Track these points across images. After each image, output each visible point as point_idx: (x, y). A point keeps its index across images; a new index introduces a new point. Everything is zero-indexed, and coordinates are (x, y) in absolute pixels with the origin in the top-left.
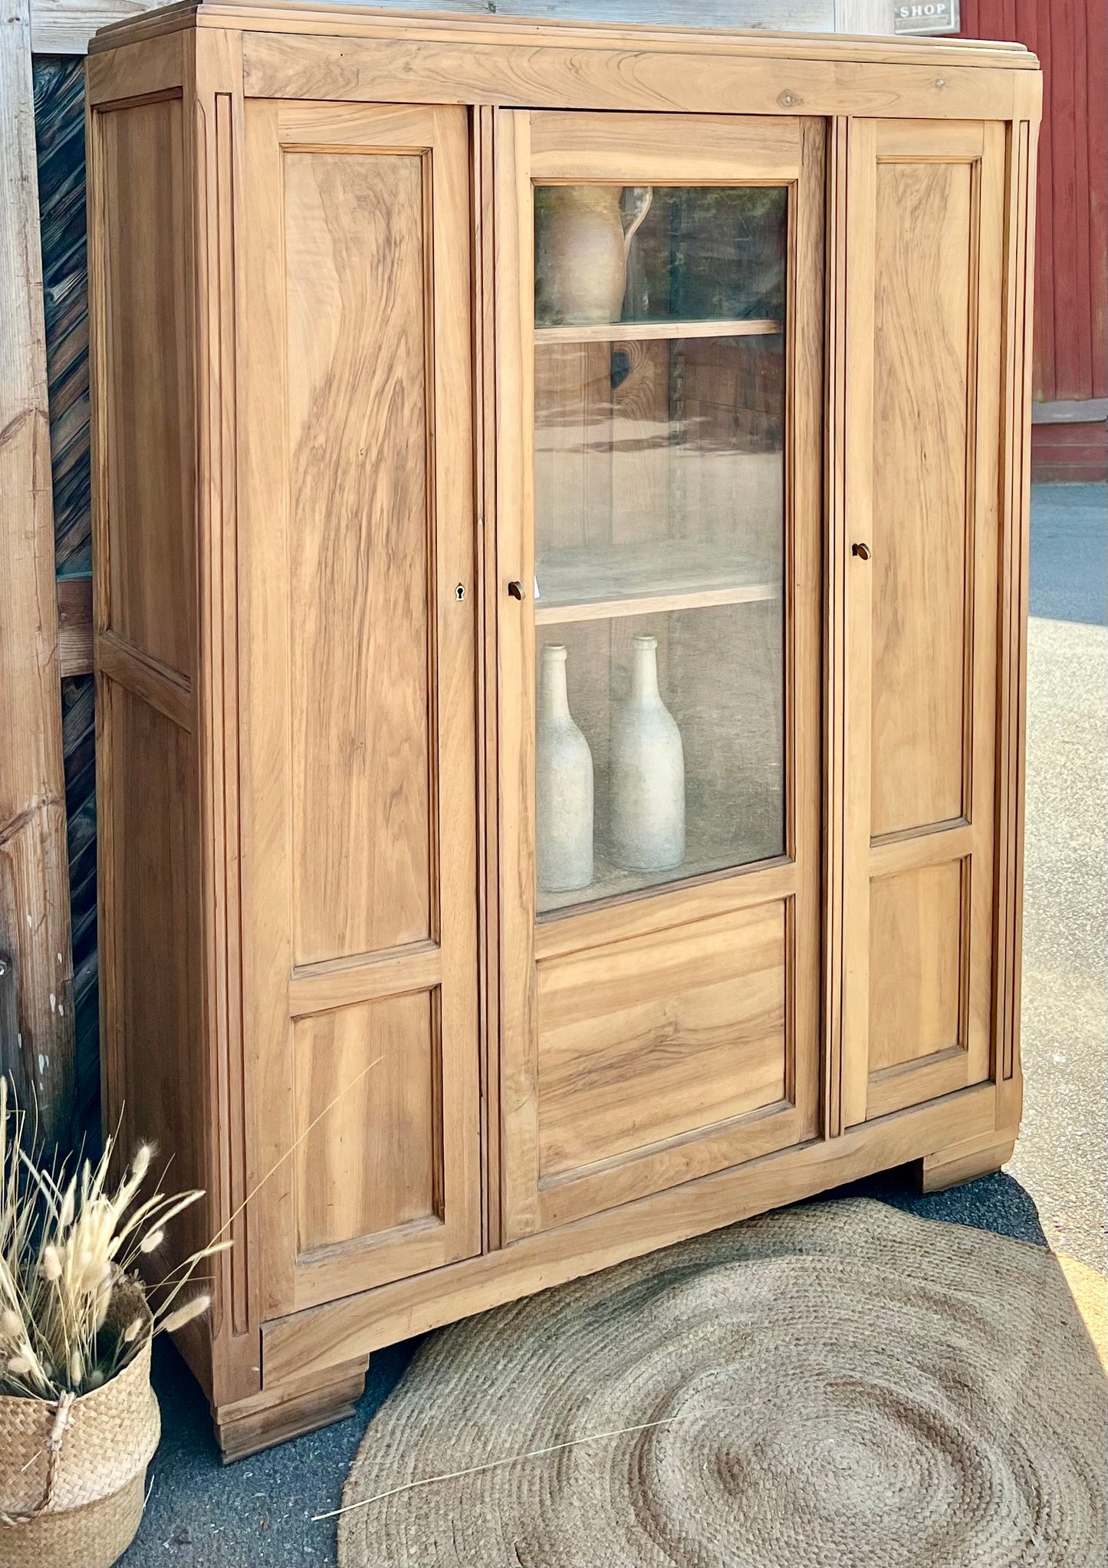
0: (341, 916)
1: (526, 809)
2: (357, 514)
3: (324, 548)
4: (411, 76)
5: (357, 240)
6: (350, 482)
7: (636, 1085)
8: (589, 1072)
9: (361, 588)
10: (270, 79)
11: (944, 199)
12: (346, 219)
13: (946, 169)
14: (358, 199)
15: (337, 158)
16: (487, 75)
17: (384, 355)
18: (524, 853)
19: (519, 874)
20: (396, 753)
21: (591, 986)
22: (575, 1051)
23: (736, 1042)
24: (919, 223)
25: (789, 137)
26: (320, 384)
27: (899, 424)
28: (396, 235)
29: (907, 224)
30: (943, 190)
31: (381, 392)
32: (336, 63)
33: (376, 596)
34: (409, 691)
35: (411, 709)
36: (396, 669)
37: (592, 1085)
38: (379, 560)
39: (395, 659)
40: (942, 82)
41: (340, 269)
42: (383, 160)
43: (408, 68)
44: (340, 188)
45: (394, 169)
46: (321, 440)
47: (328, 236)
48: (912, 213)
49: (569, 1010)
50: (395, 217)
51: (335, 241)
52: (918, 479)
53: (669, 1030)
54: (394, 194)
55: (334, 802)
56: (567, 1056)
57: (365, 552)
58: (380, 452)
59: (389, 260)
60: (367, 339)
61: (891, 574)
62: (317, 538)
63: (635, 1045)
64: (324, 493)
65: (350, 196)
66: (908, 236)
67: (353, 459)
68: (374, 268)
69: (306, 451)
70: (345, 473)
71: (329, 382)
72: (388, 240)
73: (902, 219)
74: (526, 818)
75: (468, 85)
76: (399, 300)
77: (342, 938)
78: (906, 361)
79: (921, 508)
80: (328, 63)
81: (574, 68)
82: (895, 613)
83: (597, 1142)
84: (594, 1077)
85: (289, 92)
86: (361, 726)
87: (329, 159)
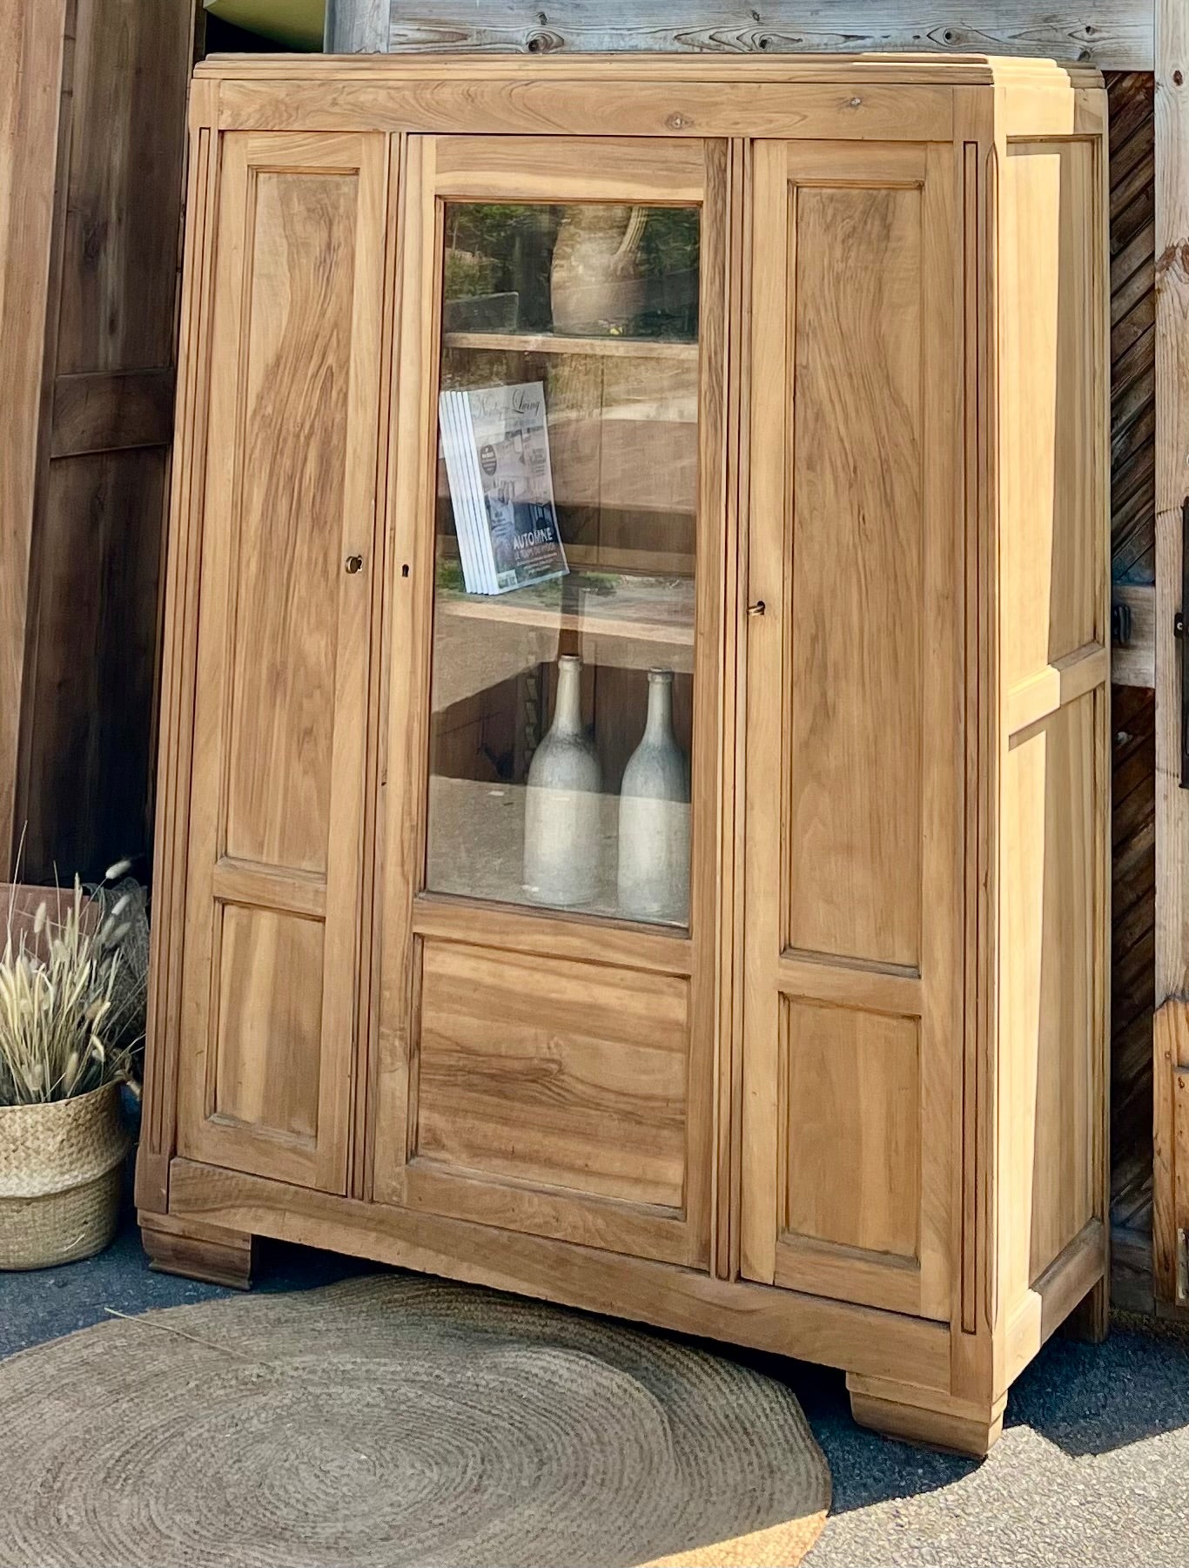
0: (262, 825)
1: (411, 784)
2: (291, 478)
3: (266, 500)
4: (336, 109)
5: (306, 245)
6: (288, 451)
7: (518, 1110)
8: (469, 1072)
9: (289, 543)
10: (236, 116)
11: (887, 228)
12: (299, 227)
13: (888, 195)
14: (309, 210)
15: (295, 176)
16: (396, 106)
17: (320, 343)
18: (407, 824)
19: (402, 842)
20: (310, 696)
21: (476, 985)
22: (457, 1044)
23: (627, 1116)
24: (853, 254)
25: (692, 159)
26: (271, 360)
27: (829, 476)
28: (334, 242)
29: (838, 253)
30: (884, 218)
31: (315, 375)
32: (282, 102)
33: (302, 550)
34: (323, 643)
35: (323, 660)
36: (313, 620)
37: (470, 1087)
38: (305, 524)
39: (313, 610)
40: (858, 101)
41: (291, 268)
42: (329, 178)
43: (334, 103)
44: (295, 200)
45: (338, 186)
46: (269, 410)
47: (284, 241)
48: (843, 241)
49: (452, 999)
50: (335, 228)
51: (289, 245)
52: (854, 545)
53: (554, 1067)
54: (336, 208)
55: (262, 723)
56: (446, 1045)
57: (295, 511)
58: (312, 426)
59: (328, 261)
60: (309, 328)
61: (819, 647)
62: (263, 490)
63: (517, 1065)
64: (269, 455)
65: (302, 208)
66: (839, 267)
67: (292, 429)
68: (317, 269)
69: (258, 418)
70: (285, 440)
71: (278, 359)
72: (329, 245)
73: (831, 247)
74: (410, 791)
75: (382, 115)
76: (333, 298)
77: (261, 845)
78: (838, 407)
79: (859, 581)
80: (278, 101)
81: (469, 96)
82: (824, 695)
83: (476, 1151)
84: (475, 1079)
85: (250, 124)
86: (284, 664)
87: (289, 177)
